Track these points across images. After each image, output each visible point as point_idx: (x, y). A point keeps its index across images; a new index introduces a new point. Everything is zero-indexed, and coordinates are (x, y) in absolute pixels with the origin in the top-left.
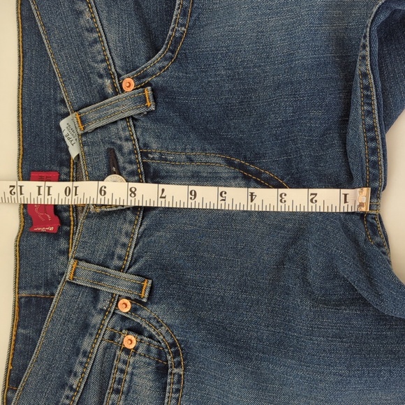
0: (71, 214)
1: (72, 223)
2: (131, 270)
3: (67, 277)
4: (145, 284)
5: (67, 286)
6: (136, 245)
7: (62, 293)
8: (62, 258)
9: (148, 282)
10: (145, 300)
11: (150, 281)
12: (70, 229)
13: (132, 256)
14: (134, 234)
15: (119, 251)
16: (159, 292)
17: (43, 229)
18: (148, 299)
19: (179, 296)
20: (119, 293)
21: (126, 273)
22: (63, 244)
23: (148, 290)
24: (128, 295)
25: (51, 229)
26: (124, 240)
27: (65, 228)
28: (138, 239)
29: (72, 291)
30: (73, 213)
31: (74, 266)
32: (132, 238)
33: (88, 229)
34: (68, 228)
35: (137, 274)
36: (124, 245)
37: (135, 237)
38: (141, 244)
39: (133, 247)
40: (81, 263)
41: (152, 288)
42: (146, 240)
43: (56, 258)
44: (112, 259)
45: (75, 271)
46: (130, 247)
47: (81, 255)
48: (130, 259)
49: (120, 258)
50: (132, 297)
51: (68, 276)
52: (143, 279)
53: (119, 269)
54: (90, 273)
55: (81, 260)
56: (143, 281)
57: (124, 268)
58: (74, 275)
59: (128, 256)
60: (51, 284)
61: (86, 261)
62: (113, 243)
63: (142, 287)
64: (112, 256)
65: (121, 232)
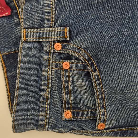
0: (15, 3)
1: (17, 8)
2: (56, 25)
3: (23, 40)
4: (66, 30)
5: (24, 44)
6: (55, 11)
7: (23, 48)
8: (18, 28)
9: (67, 29)
10: (68, 39)
11: (68, 28)
12: (17, 11)
13: (55, 18)
14: (52, 5)
15: (47, 17)
16: (74, 32)
17: (3, 15)
18: (70, 38)
19: (86, 31)
20: (53, 40)
21: (54, 27)
22: (16, 20)
23: (68, 33)
24: (58, 39)
25: (7, 14)
26: (48, 9)
27: (15, 11)
28: (56, 7)
29: (28, 45)
30: (16, 2)
31: (25, 32)
32: (52, 7)
34: (16, 11)
35: (60, 26)
36: (49, 13)
37: (54, 7)
38: (57, 9)
39: (54, 12)
40: (28, 30)
41: (70, 31)
42: (60, 6)
43: (15, 29)
44: (44, 23)
45: (26, 35)
46: (53, 13)
47: (26, 26)
48: (54, 20)
49: (48, 21)
50: (60, 40)
51: (23, 38)
52: (64, 28)
53: (50, 27)
54: (34, 34)
55: (27, 28)
56: (64, 29)
57: (52, 26)
58: (26, 37)
59: (53, 19)
60: (16, 44)
61: (30, 28)
62: (41, 14)
63: (64, 32)
64: (43, 21)
65: (44, 6)
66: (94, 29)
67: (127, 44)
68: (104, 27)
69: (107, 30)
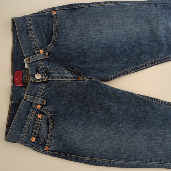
2: (41, 97)
4: (45, 101)
5: (24, 101)
7: (23, 103)
8: (23, 93)
10: (45, 105)
13: (42, 94)
14: (43, 88)
15: (39, 93)
17: (19, 85)
18: (46, 105)
19: (54, 104)
20: (38, 103)
22: (24, 89)
25: (21, 85)
26: (40, 90)
27: (24, 85)
28: (44, 90)
29: (25, 102)
30: (26, 82)
31: (26, 96)
35: (43, 98)
36: (40, 91)
38: (44, 91)
40: (28, 95)
41: (47, 102)
42: (45, 90)
44: (37, 95)
46: (42, 92)
47: (28, 93)
49: (39, 94)
50: (41, 104)
51: (24, 98)
53: (38, 97)
54: (30, 98)
58: (26, 98)
60: (20, 100)
61: (29, 95)
62: (36, 91)
64: (36, 94)
65: (39, 88)
66: (57, 104)
67: (69, 115)
68: (62, 104)
69: (62, 106)
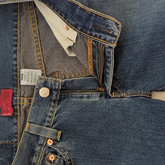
2: (53, 127)
3: (26, 130)
4: (59, 133)
5: (26, 134)
7: (25, 137)
9: (60, 132)
10: (59, 140)
11: (61, 131)
13: (54, 121)
14: (54, 111)
15: (48, 119)
16: (65, 136)
19: (74, 137)
20: (47, 137)
21: (51, 128)
23: (60, 135)
24: (51, 138)
26: (50, 114)
29: (29, 135)
31: (29, 125)
32: (54, 113)
33: (34, 111)
35: (56, 128)
36: (50, 117)
37: (55, 113)
38: (57, 116)
39: (54, 117)
40: (31, 124)
41: (62, 134)
42: (59, 115)
44: (45, 122)
45: (29, 127)
46: (53, 117)
47: (31, 121)
48: (52, 122)
49: (48, 122)
50: (53, 138)
52: (58, 130)
53: (48, 126)
54: (36, 128)
55: (31, 123)
56: (58, 132)
57: (50, 126)
58: (29, 129)
59: (52, 121)
61: (34, 123)
62: (44, 116)
63: (57, 134)
64: (44, 121)
65: (48, 111)
66: (79, 138)
67: (99, 157)
68: (87, 139)
69: (88, 142)
